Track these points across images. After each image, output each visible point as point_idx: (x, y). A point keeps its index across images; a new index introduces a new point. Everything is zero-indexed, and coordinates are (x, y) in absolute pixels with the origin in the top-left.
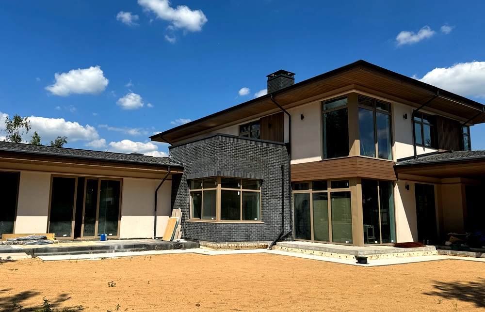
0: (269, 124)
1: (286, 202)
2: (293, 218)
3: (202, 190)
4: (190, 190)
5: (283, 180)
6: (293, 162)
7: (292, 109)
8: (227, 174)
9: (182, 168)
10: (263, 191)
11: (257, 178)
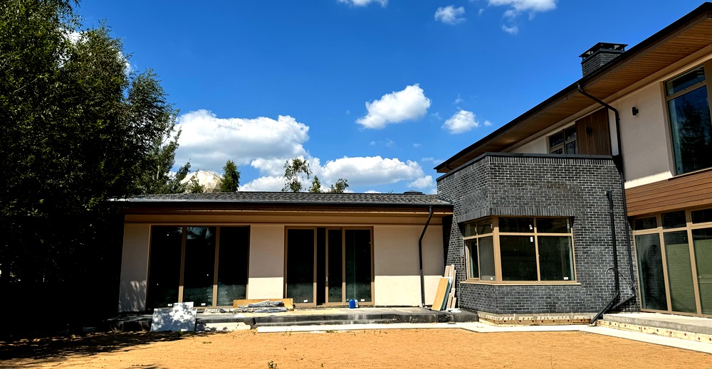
0: (588, 129)
1: (621, 249)
2: (637, 275)
3: (477, 236)
4: (464, 239)
5: (612, 215)
6: (628, 185)
7: (619, 101)
8: (507, 211)
9: (450, 208)
10: (576, 234)
11: (562, 214)
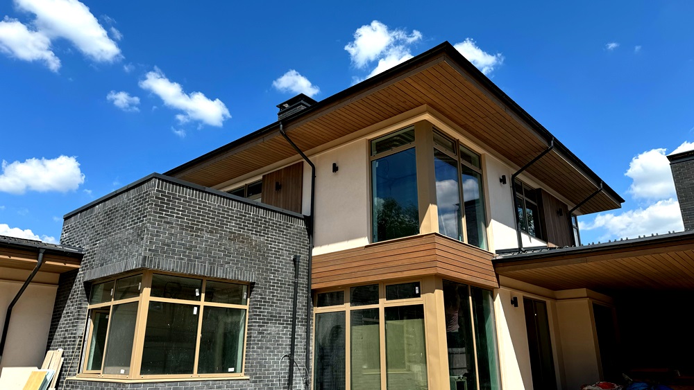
0: (277, 183)
1: (300, 330)
2: (312, 364)
3: (112, 303)
4: (90, 307)
5: (296, 285)
6: (316, 251)
8: (169, 265)
10: (253, 307)
11: (241, 278)
